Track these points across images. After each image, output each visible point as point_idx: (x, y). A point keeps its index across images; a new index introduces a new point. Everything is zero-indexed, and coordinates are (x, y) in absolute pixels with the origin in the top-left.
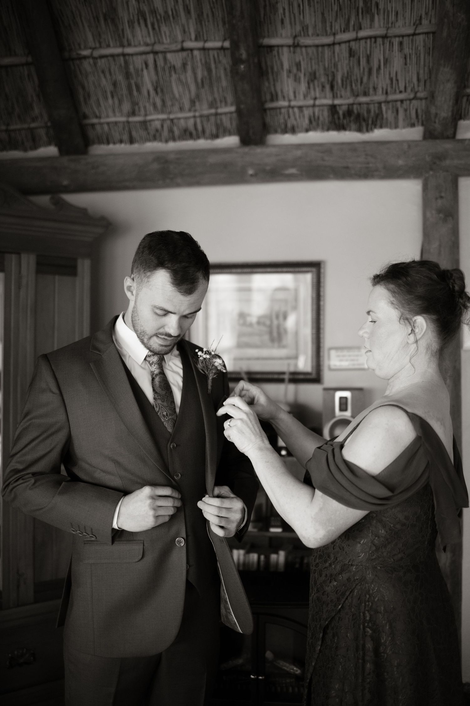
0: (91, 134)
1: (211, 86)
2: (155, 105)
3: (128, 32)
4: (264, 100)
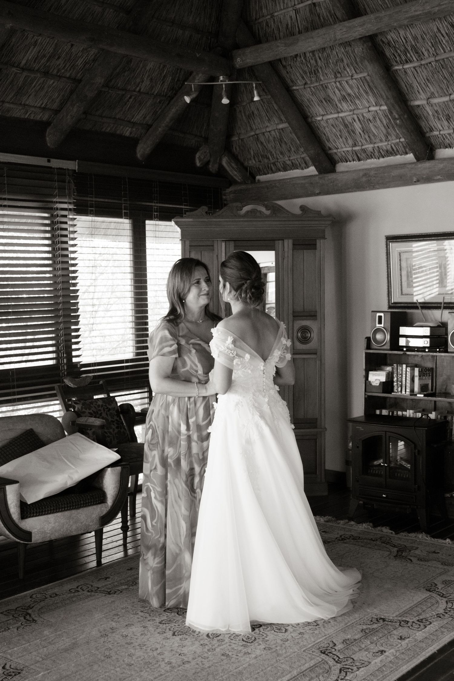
0: (336, 158)
2: (366, 139)
4: (425, 131)
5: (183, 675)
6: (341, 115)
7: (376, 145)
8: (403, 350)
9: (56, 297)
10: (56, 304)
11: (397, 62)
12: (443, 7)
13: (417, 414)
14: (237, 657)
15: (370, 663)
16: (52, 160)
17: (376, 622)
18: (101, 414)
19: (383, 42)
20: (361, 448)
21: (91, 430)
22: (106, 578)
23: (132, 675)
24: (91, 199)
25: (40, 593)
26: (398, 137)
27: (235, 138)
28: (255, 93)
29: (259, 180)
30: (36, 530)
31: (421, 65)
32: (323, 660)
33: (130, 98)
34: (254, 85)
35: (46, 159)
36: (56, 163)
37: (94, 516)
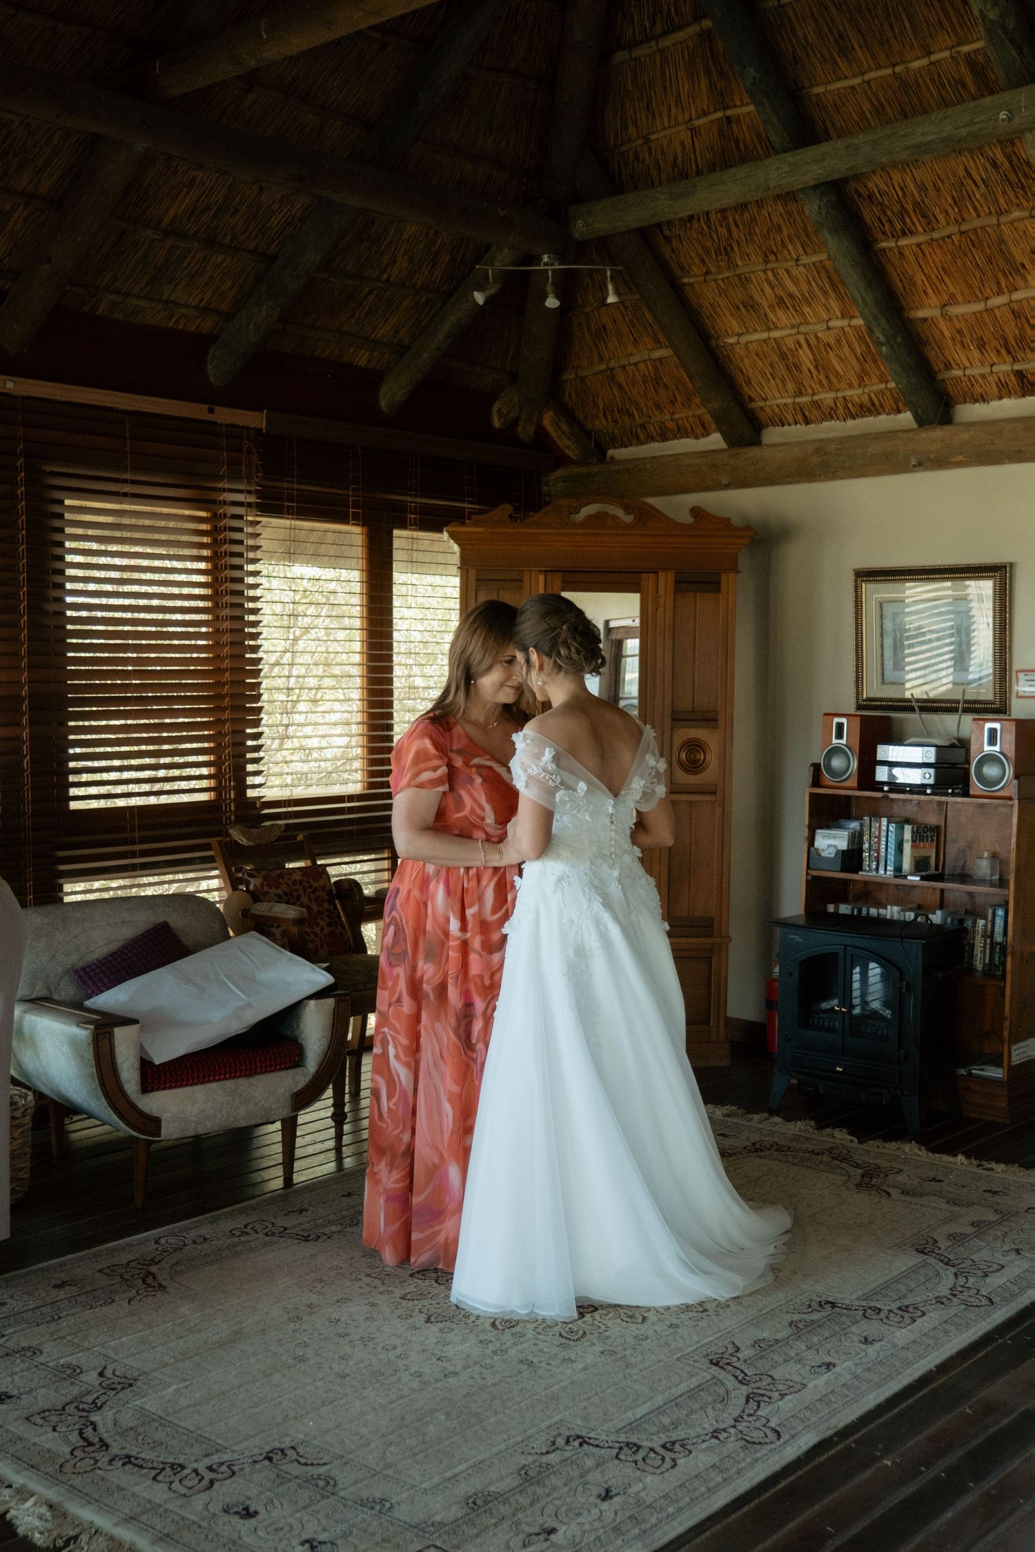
0: (762, 416)
1: (875, 361)
2: (821, 383)
3: (771, 315)
4: (937, 369)
5: (445, 1398)
6: (775, 334)
7: (840, 395)
8: (882, 790)
9: (218, 671)
10: (218, 684)
11: (884, 233)
12: (977, 126)
13: (907, 914)
14: (549, 1367)
15: (804, 1386)
16: (217, 408)
17: (819, 1308)
18: (299, 897)
19: (860, 195)
20: (796, 974)
21: (279, 927)
22: (301, 1211)
23: (346, 1395)
24: (290, 485)
25: (173, 1234)
26: (883, 379)
27: (569, 376)
28: (610, 287)
29: (612, 458)
30: (168, 1115)
31: (932, 240)
32: (714, 1377)
33: (370, 293)
34: (609, 274)
35: (205, 407)
36: (225, 415)
37: (281, 1091)
